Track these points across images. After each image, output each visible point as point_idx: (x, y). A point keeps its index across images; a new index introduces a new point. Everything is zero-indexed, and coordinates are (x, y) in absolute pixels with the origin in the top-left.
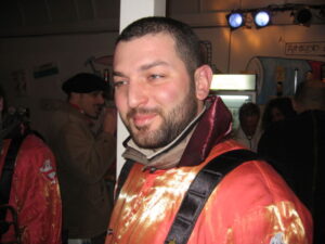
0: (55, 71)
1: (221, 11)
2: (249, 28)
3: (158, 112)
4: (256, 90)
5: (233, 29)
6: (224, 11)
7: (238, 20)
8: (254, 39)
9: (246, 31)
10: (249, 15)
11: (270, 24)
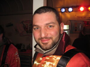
0: (12, 25)
1: (59, 8)
2: (67, 12)
3: (51, 38)
4: (69, 29)
5: (62, 13)
6: (60, 8)
7: (63, 10)
8: (68, 15)
9: (66, 13)
10: (67, 9)
11: (73, 11)
